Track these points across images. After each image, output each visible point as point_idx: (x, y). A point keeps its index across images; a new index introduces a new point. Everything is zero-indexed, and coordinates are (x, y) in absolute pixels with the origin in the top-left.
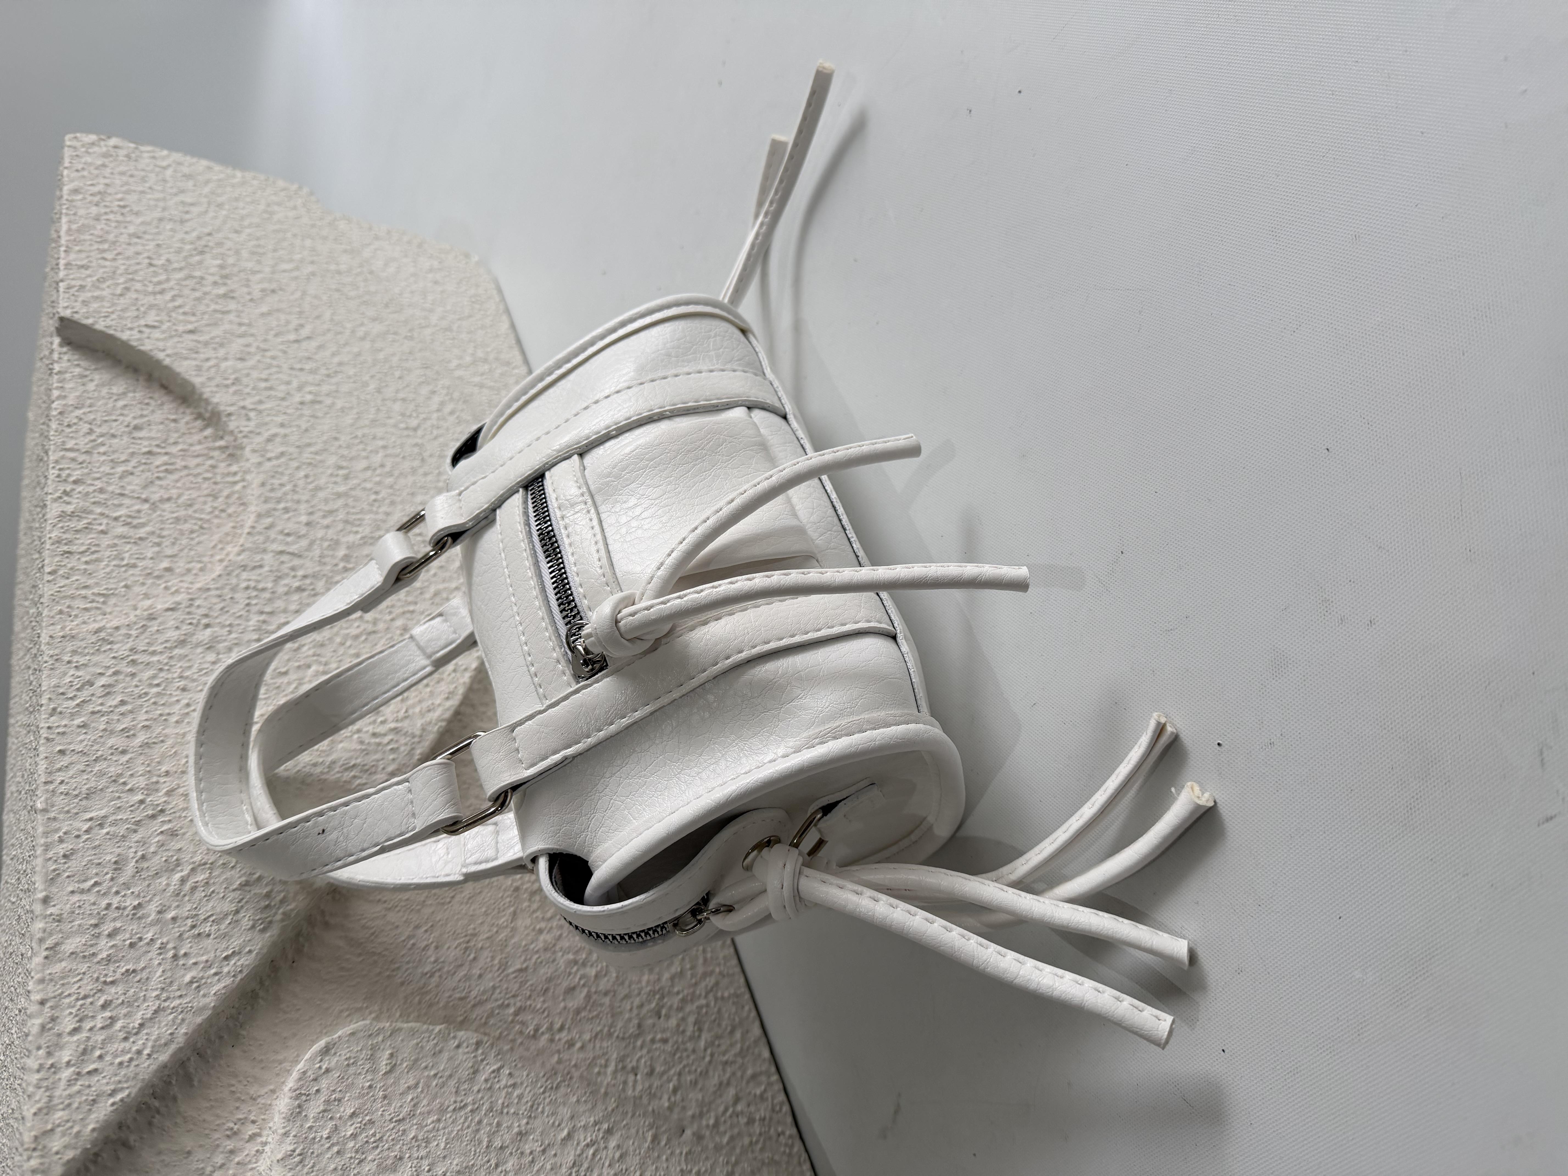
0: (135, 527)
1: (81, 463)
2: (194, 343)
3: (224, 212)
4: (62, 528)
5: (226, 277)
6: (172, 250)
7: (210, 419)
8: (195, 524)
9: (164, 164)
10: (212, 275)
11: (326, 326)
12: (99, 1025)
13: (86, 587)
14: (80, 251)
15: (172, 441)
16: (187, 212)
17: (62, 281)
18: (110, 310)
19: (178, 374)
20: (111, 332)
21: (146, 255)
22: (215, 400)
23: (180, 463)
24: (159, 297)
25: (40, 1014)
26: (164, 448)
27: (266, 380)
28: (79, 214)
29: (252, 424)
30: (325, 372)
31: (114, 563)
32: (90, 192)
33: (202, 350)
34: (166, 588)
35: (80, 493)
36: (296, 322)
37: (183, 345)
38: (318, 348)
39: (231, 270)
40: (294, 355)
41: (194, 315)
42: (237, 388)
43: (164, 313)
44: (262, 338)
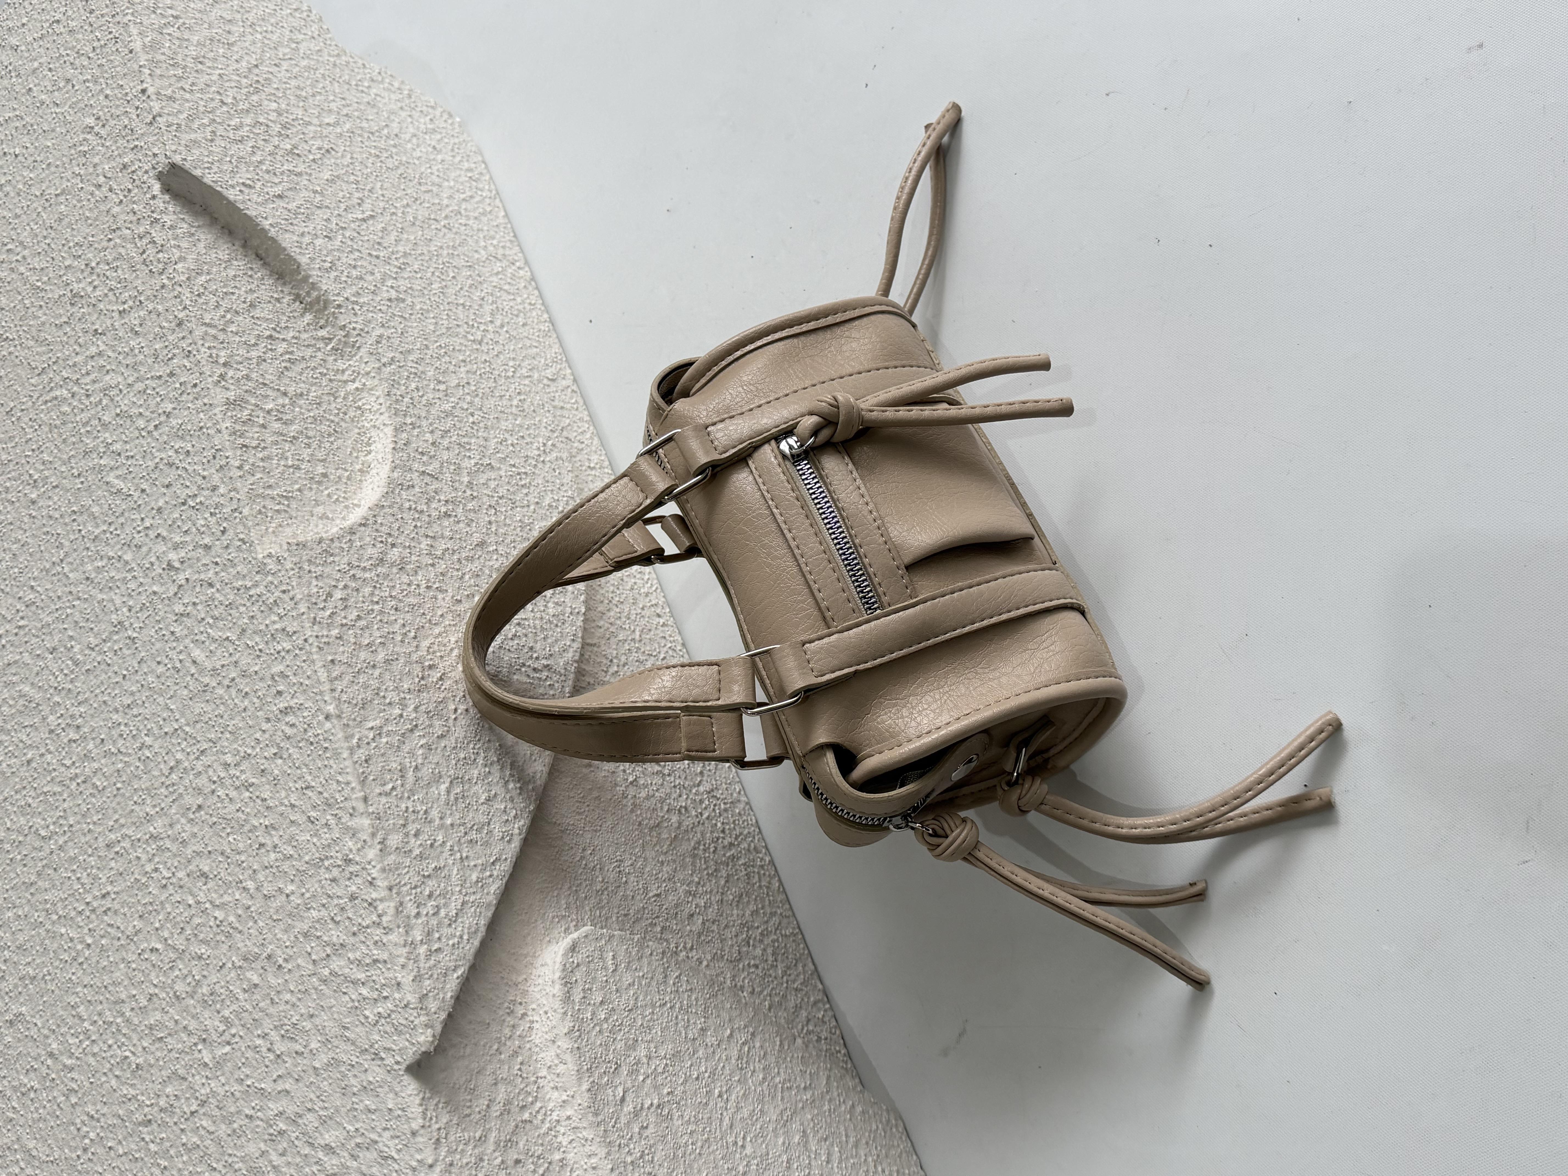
0: (285, 423)
1: (222, 343)
2: (287, 213)
3: (259, 36)
4: (232, 417)
5: (284, 127)
6: (233, 84)
7: (311, 304)
8: (329, 426)
10: (273, 122)
11: (382, 204)
12: (431, 912)
13: (270, 487)
14: (161, 75)
15: (283, 325)
16: (229, 32)
17: (160, 116)
18: (210, 160)
19: (285, 249)
20: (218, 189)
21: (214, 89)
22: (324, 288)
23: (298, 354)
24: (241, 146)
25: (391, 898)
26: (279, 332)
27: (355, 267)
28: (144, 23)
29: (360, 319)
30: (396, 263)
31: (282, 463)
33: (295, 222)
34: (329, 495)
35: (232, 378)
36: (357, 195)
37: (279, 213)
38: (382, 232)
39: (287, 117)
40: (366, 238)
41: (275, 174)
42: (336, 274)
43: (252, 169)
44: (337, 212)
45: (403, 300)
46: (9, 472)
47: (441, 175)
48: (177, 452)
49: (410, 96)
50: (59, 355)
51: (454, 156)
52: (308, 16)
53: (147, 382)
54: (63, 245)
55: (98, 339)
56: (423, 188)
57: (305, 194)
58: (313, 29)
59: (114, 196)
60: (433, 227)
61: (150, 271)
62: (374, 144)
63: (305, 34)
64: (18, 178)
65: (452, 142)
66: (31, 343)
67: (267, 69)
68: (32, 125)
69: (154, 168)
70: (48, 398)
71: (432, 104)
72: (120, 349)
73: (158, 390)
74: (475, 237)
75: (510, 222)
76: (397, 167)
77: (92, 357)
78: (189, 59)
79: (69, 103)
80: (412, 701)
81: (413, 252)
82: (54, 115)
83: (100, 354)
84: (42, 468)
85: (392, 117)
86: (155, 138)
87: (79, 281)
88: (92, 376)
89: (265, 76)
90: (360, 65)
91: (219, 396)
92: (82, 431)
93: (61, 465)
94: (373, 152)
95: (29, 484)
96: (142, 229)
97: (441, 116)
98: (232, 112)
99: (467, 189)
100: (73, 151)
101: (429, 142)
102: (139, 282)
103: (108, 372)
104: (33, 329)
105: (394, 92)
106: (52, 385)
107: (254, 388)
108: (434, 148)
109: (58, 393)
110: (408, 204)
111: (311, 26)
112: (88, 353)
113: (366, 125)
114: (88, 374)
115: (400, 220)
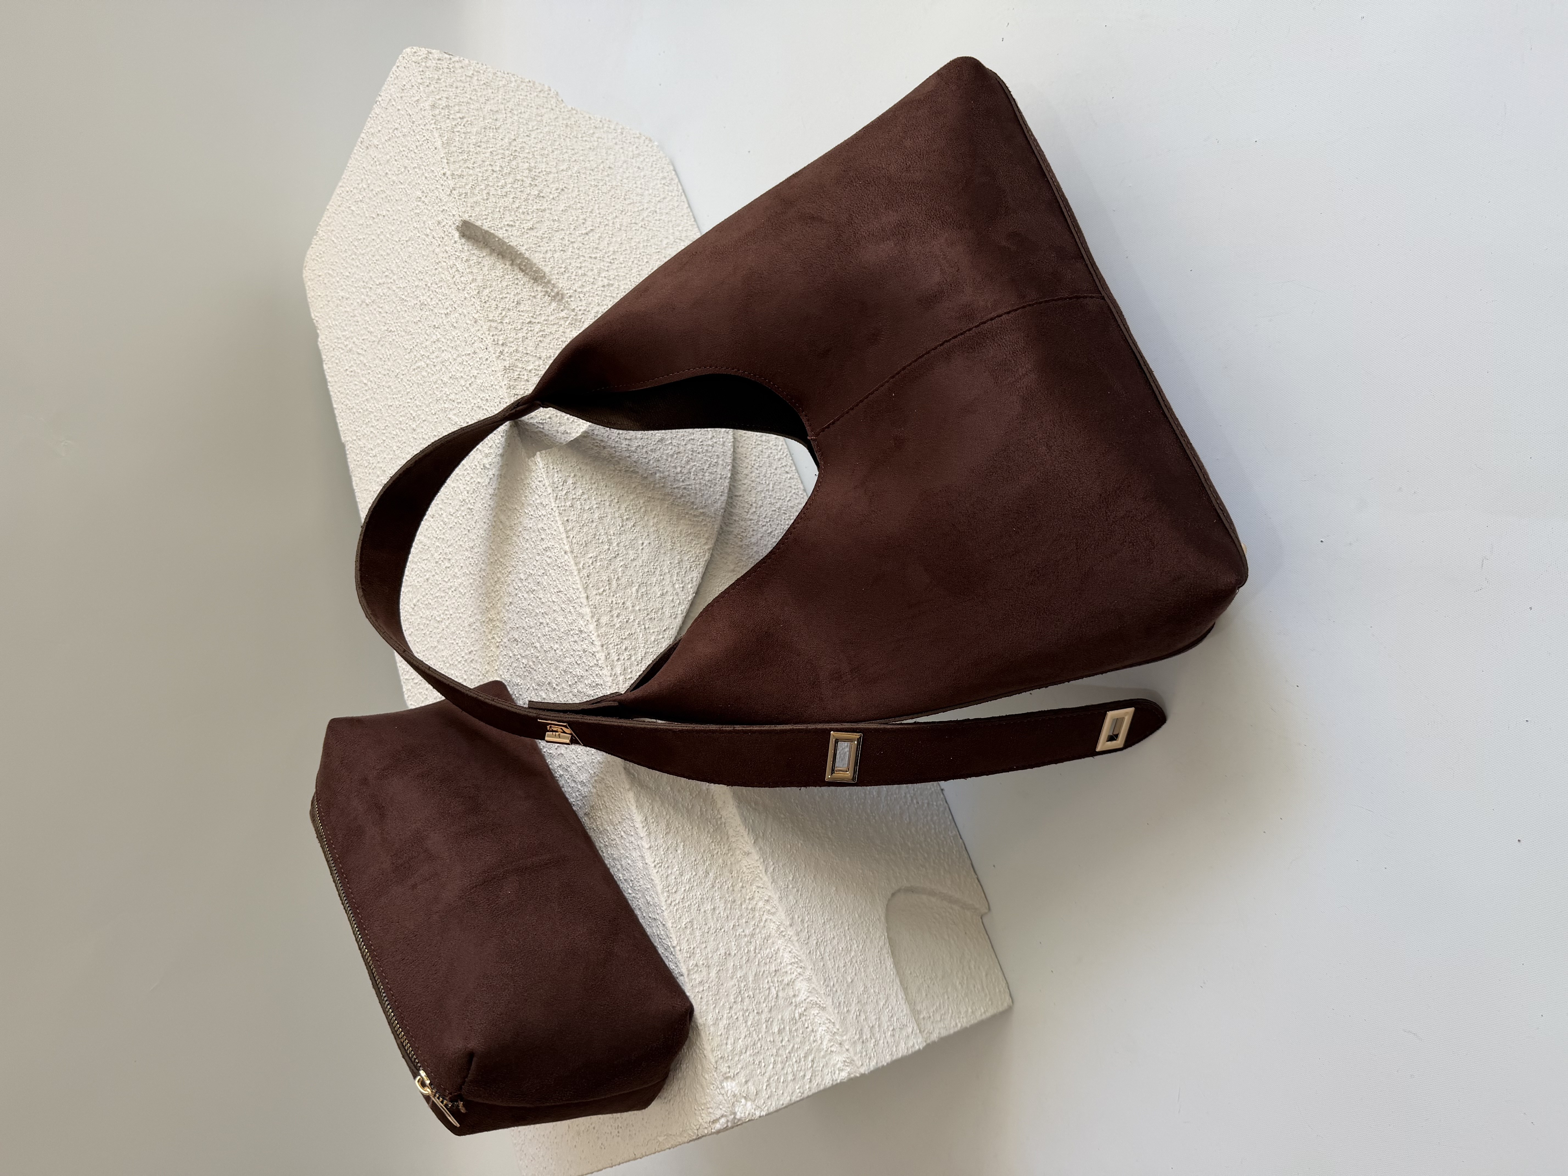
1: (500, 331)
2: (536, 239)
3: (516, 118)
5: (534, 179)
6: (500, 156)
7: (554, 296)
9: (470, 74)
10: (526, 177)
11: (598, 220)
14: (454, 162)
15: (538, 313)
17: (455, 190)
18: (486, 213)
19: (535, 264)
20: (492, 232)
22: (561, 286)
23: (547, 331)
24: (506, 199)
26: (536, 318)
27: (580, 268)
28: (442, 127)
32: (441, 107)
33: (541, 244)
36: (582, 217)
37: (531, 240)
38: (599, 239)
39: (535, 172)
40: (588, 246)
41: (528, 214)
42: (568, 275)
43: (513, 213)
44: (568, 232)
45: (612, 285)
46: (401, 412)
47: (643, 187)
48: (482, 400)
49: (622, 133)
50: (418, 341)
51: (652, 171)
52: (548, 94)
53: (463, 357)
54: (413, 272)
55: (436, 331)
56: (627, 202)
57: (548, 223)
58: (552, 103)
59: (435, 241)
60: (634, 229)
61: (458, 288)
62: (593, 178)
63: (546, 108)
64: (387, 230)
65: (652, 160)
66: (403, 333)
67: (521, 140)
68: (390, 197)
69: (454, 224)
70: (415, 367)
71: (638, 135)
72: (448, 337)
73: (469, 362)
74: (666, 228)
75: (692, 211)
76: (610, 191)
77: (435, 342)
78: (471, 146)
79: (408, 182)
80: (616, 540)
81: (619, 250)
82: (401, 190)
83: (438, 340)
84: (416, 409)
85: (609, 152)
86: (453, 204)
87: (423, 295)
88: (436, 354)
89: (520, 146)
90: (587, 118)
91: (499, 366)
92: (434, 387)
93: (425, 408)
94: (593, 183)
95: (411, 419)
96: (451, 263)
97: (644, 143)
98: (500, 176)
99: (661, 193)
100: (412, 213)
101: (634, 164)
102: (453, 295)
103: (443, 351)
104: (403, 325)
105: (611, 133)
106: (416, 359)
107: (521, 357)
108: (639, 168)
109: (419, 364)
110: (616, 216)
111: (551, 101)
112: (432, 340)
113: (589, 165)
114: (433, 352)
115: (611, 228)
